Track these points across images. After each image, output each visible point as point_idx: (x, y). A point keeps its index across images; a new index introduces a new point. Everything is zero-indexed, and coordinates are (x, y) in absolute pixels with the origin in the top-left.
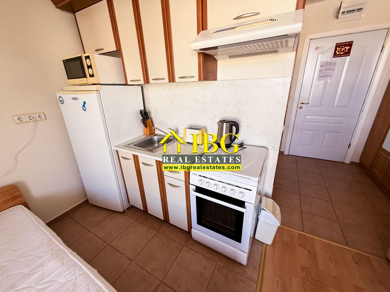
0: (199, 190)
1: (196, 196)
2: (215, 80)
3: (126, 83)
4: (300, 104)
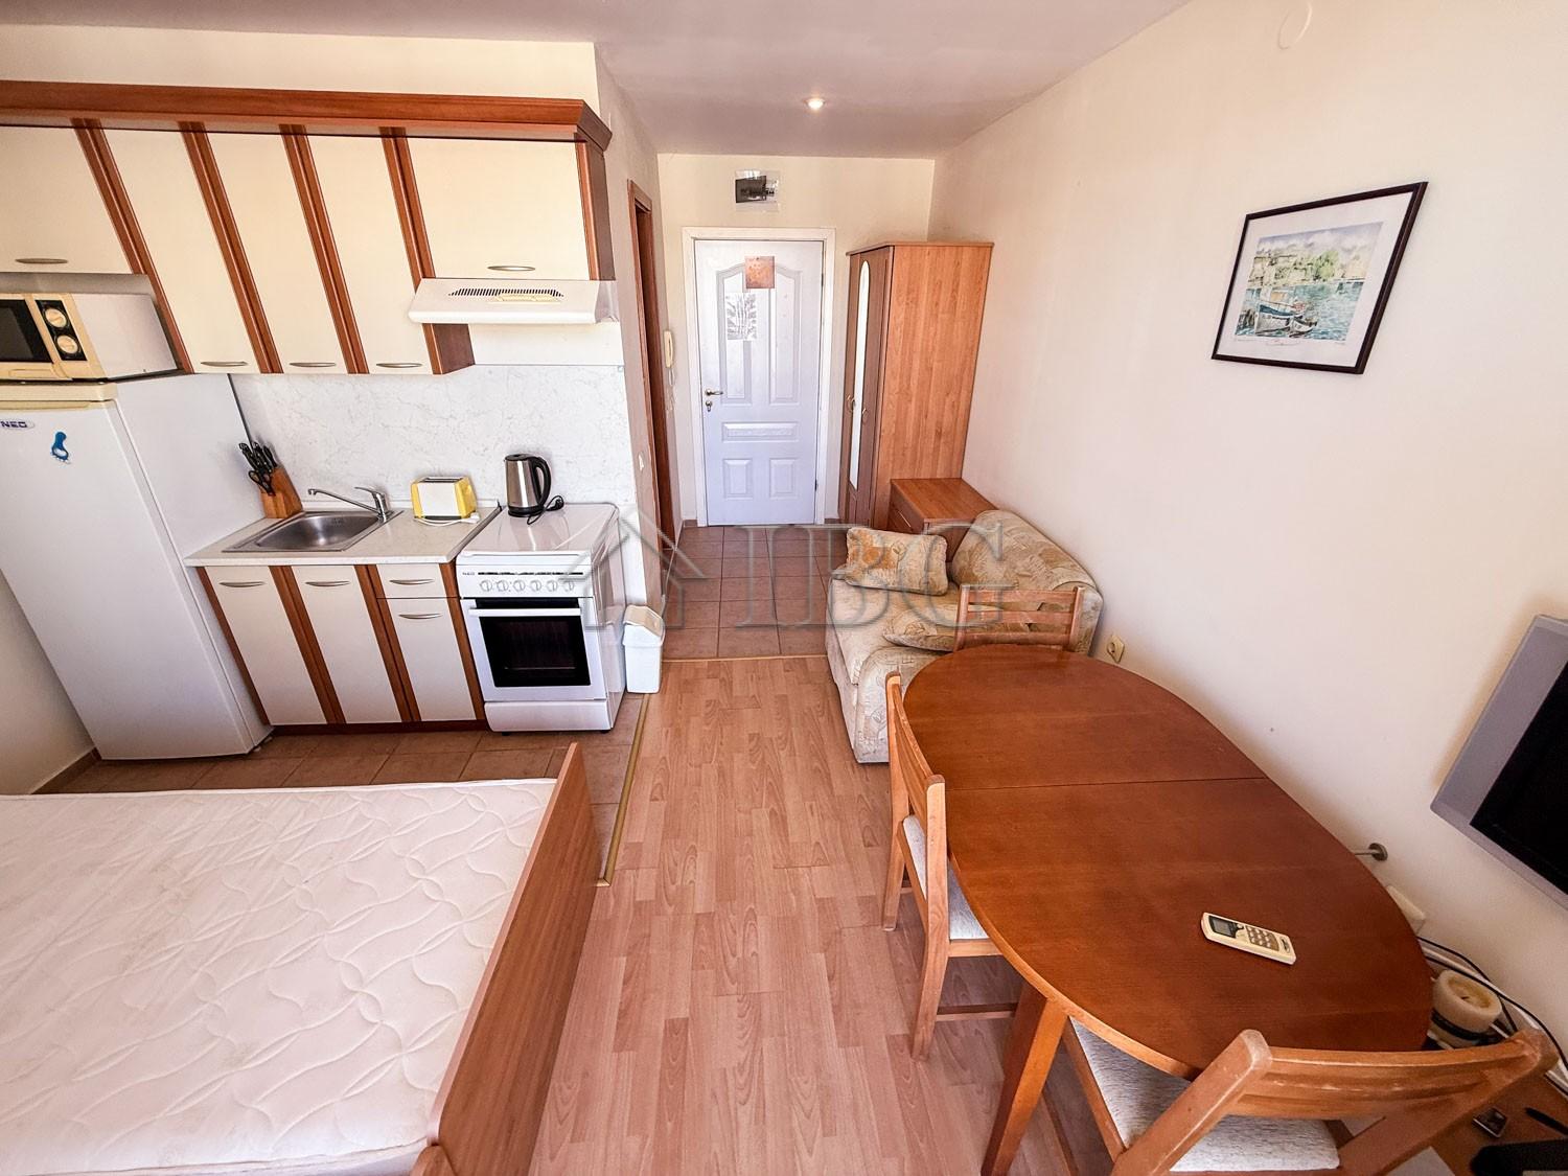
0: (482, 603)
1: (481, 618)
2: (469, 365)
3: (182, 368)
4: (705, 396)
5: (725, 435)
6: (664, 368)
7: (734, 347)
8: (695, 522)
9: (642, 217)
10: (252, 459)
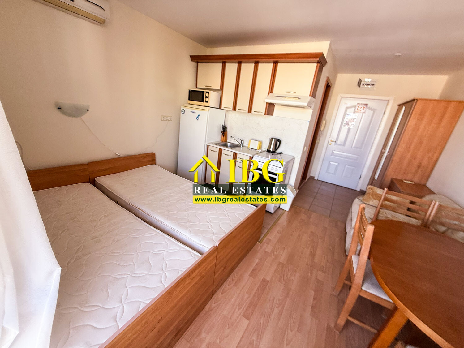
2: (272, 115)
3: (220, 108)
4: (330, 142)
5: (333, 154)
6: (320, 130)
7: (345, 129)
8: (314, 177)
9: (328, 87)
10: (223, 128)
